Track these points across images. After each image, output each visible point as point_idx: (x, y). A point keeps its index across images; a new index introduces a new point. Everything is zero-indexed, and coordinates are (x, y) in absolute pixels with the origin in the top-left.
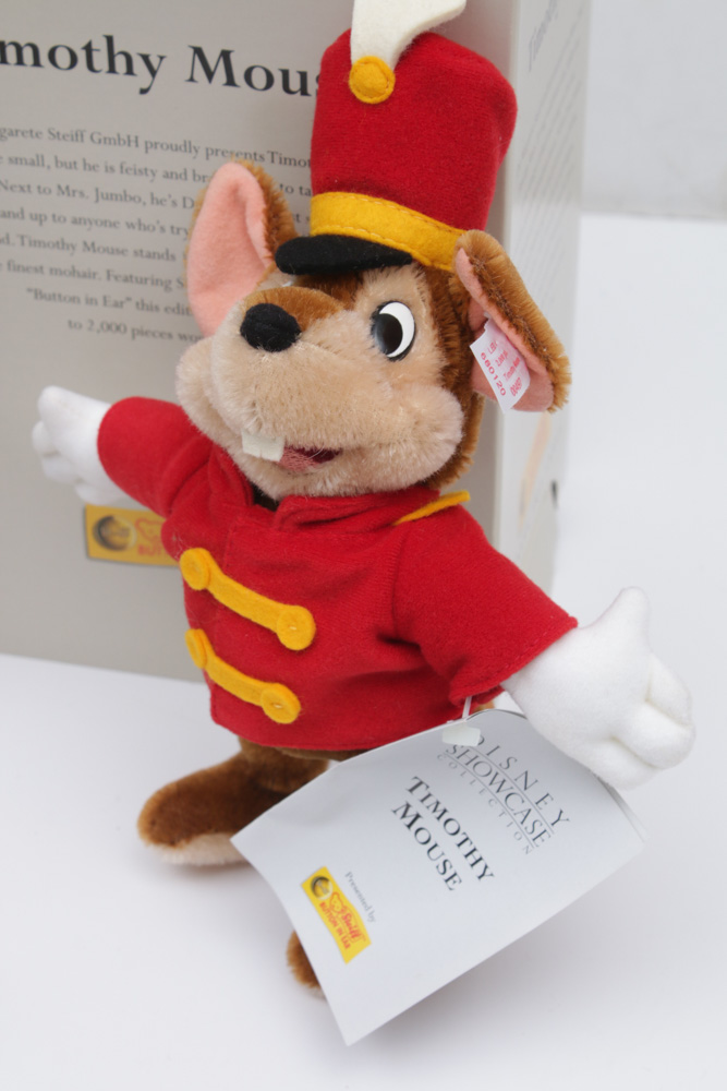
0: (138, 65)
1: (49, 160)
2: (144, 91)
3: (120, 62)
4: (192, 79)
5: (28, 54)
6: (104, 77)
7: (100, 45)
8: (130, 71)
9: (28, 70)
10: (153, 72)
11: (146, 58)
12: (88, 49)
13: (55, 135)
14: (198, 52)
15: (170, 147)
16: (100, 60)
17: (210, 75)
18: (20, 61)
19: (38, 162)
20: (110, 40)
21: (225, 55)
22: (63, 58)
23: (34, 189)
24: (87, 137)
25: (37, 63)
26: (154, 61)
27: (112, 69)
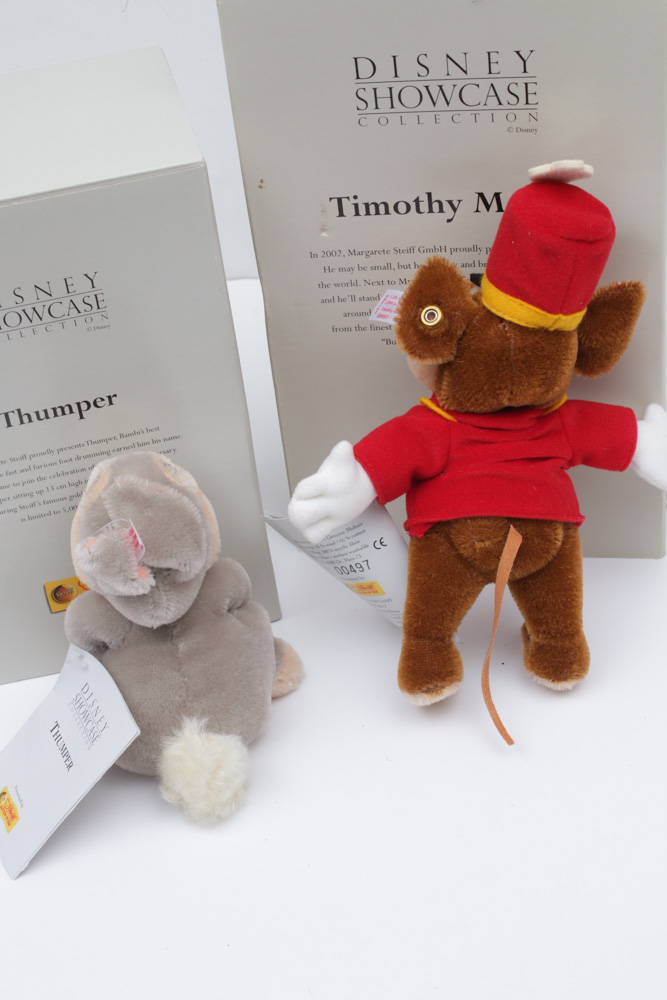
0: (446, 206)
1: (394, 266)
2: (449, 221)
3: (436, 206)
4: (477, 211)
5: (382, 208)
6: (426, 216)
7: (424, 198)
8: (441, 210)
9: (383, 217)
10: (455, 210)
11: (450, 202)
12: (417, 201)
13: (398, 251)
14: (481, 195)
15: (465, 250)
16: (424, 206)
17: (488, 207)
18: (377, 213)
19: (388, 267)
20: (429, 195)
21: (497, 196)
22: (402, 208)
23: (386, 283)
24: (416, 250)
25: (387, 212)
26: (455, 203)
27: (431, 211)
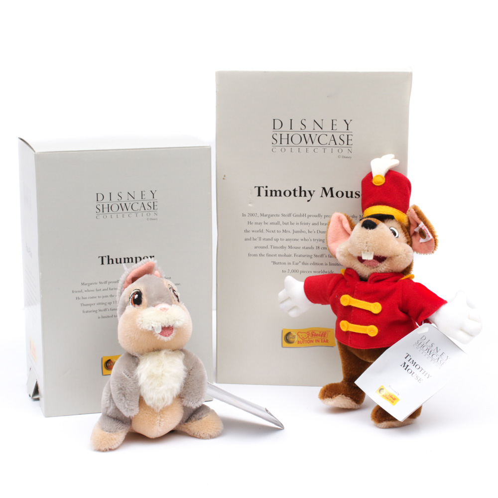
0: (308, 194)
1: (281, 223)
2: (308, 201)
3: (303, 193)
4: (322, 196)
5: (278, 193)
6: (298, 198)
7: (298, 189)
8: (305, 196)
9: (278, 198)
10: (311, 195)
11: (310, 192)
12: (295, 190)
13: (283, 215)
14: (324, 189)
15: (314, 216)
16: (297, 193)
17: (327, 194)
18: (276, 195)
19: (278, 223)
20: (300, 187)
21: (331, 189)
22: (287, 193)
23: (276, 231)
24: (292, 215)
25: (280, 195)
26: (312, 192)
27: (300, 196)
